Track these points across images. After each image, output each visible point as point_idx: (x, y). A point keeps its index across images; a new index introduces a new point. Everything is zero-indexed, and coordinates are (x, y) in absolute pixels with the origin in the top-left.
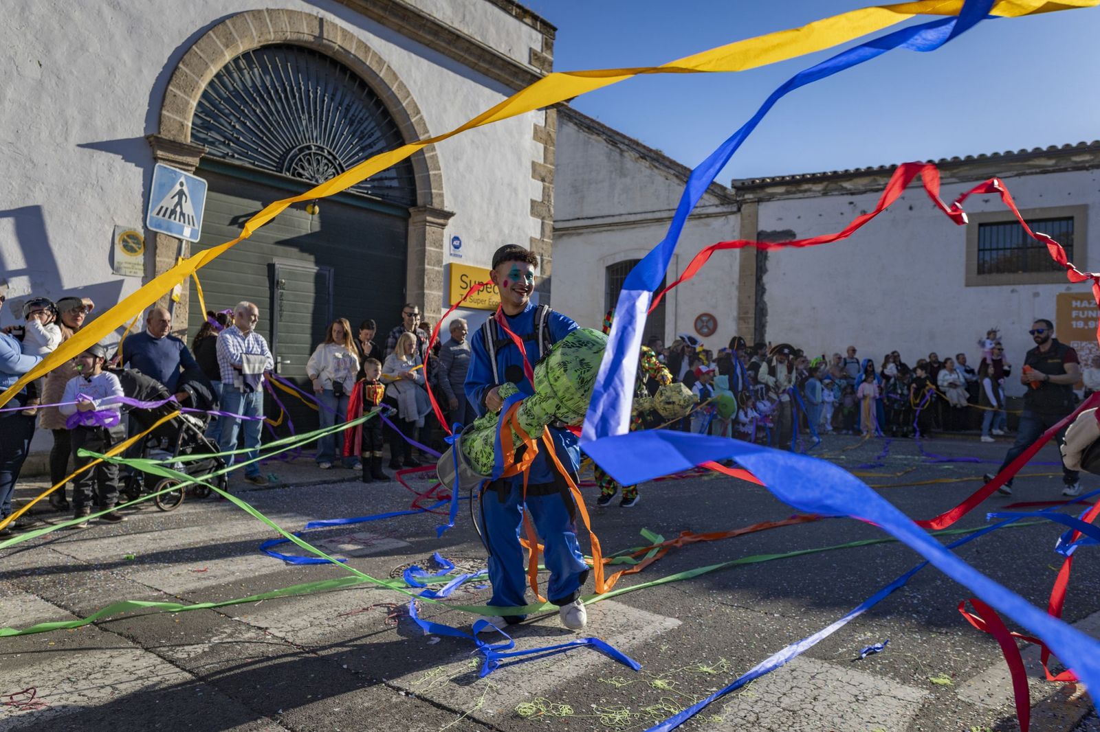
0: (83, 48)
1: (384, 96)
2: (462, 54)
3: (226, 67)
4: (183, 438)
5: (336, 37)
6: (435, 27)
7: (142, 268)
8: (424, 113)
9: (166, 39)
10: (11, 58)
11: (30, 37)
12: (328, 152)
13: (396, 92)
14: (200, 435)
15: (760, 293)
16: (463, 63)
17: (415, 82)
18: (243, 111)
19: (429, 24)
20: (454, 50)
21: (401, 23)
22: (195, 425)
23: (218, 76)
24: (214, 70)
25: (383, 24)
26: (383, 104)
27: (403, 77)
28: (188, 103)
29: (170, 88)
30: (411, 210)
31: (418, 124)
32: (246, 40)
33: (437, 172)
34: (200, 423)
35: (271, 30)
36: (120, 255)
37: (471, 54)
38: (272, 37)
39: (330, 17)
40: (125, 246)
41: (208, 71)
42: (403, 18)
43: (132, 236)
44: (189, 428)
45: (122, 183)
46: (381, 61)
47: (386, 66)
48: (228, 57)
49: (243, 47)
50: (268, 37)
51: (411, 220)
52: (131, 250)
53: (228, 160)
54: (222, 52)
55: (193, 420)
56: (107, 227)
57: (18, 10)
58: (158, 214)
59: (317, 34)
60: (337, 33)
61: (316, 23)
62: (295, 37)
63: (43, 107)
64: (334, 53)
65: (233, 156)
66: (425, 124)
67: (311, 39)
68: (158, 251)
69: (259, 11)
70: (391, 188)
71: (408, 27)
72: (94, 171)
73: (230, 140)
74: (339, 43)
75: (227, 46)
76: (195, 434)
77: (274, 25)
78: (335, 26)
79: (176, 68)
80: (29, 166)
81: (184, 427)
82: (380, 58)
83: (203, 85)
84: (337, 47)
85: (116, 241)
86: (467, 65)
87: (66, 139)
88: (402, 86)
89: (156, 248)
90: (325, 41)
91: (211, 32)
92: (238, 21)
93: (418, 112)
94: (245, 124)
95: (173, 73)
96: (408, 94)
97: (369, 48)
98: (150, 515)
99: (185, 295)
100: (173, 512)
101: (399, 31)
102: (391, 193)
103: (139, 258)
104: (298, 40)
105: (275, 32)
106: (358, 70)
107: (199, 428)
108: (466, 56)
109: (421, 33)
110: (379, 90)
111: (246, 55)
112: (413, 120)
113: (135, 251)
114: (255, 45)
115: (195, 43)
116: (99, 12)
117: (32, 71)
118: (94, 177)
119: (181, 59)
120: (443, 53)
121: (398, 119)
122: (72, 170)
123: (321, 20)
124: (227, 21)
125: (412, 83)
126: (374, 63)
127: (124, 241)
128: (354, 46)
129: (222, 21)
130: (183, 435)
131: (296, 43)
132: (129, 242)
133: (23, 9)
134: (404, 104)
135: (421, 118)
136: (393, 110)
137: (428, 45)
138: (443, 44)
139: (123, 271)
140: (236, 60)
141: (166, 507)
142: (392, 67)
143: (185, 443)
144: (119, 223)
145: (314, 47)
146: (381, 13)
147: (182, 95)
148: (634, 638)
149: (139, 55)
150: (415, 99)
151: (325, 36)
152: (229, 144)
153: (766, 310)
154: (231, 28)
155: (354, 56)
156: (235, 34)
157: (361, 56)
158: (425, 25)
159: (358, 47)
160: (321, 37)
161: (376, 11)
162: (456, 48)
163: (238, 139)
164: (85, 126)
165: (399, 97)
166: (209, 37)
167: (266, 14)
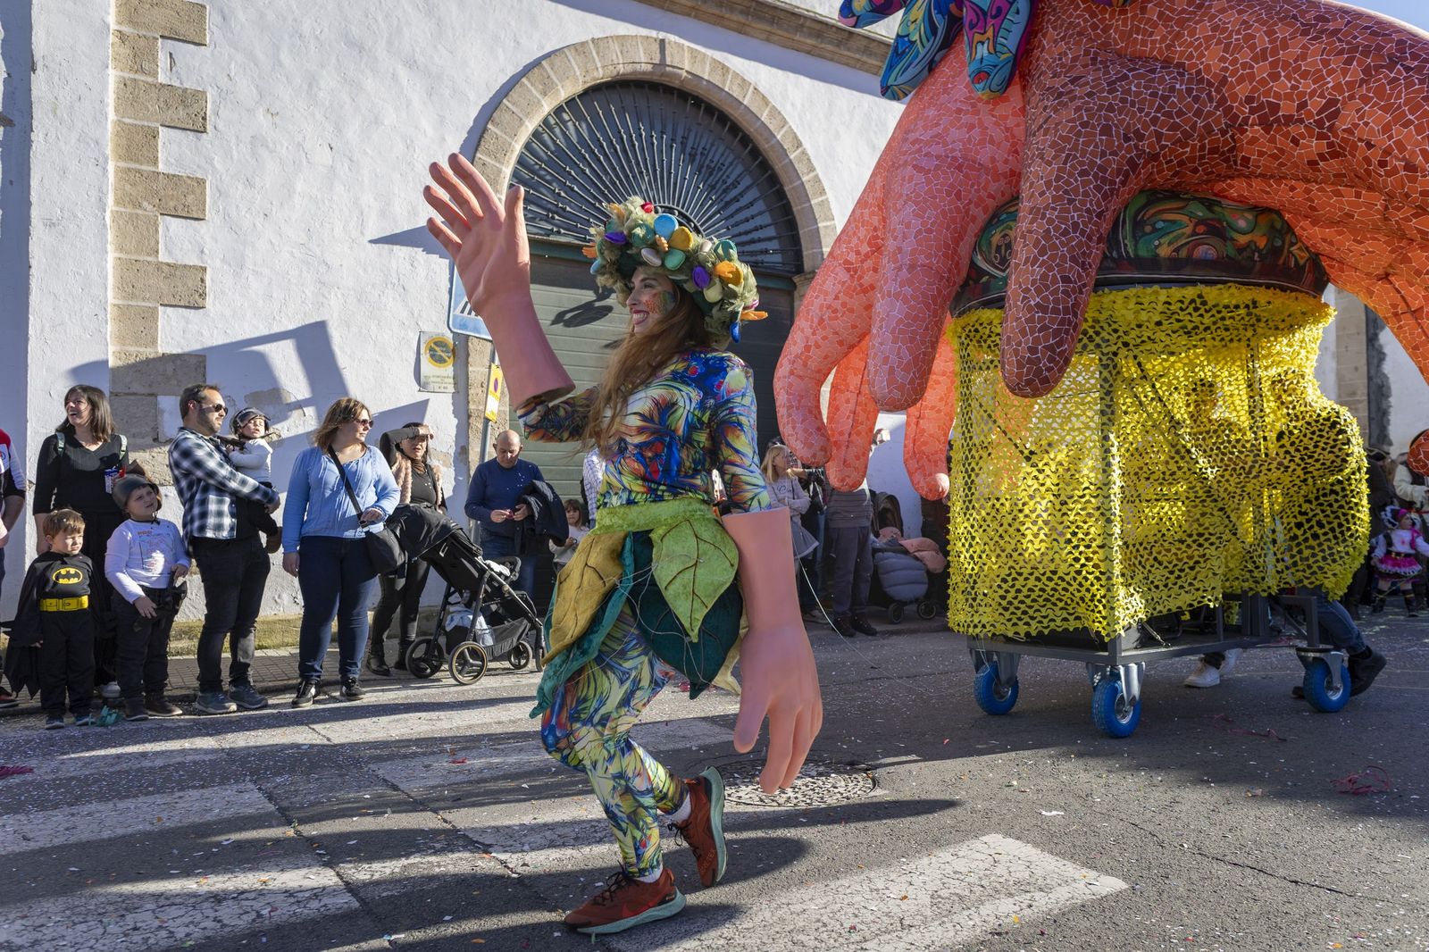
0: (377, 121)
1: (751, 129)
2: (857, 56)
3: (545, 121)
4: (486, 591)
5: (682, 61)
6: (818, 27)
7: (451, 381)
8: (807, 145)
9: (472, 96)
10: (299, 145)
11: (319, 116)
12: (680, 213)
13: (767, 122)
14: (507, 587)
15: (1376, 361)
16: (860, 69)
17: (793, 105)
18: (569, 173)
19: (808, 24)
20: (846, 53)
21: (769, 28)
22: (500, 574)
23: (536, 134)
24: (531, 126)
25: (746, 34)
26: (751, 141)
27: (775, 101)
28: (500, 171)
29: (478, 155)
30: (796, 279)
31: (800, 161)
32: (568, 83)
33: (828, 223)
34: (506, 572)
35: (599, 65)
36: (428, 367)
37: (871, 54)
38: (601, 74)
39: (672, 38)
40: (432, 356)
41: (523, 128)
42: (772, 22)
43: (440, 343)
44: (492, 578)
45: (426, 277)
46: (744, 84)
47: (751, 89)
48: (547, 107)
49: (565, 91)
50: (596, 74)
51: (796, 293)
52: (440, 360)
53: (552, 238)
54: (539, 102)
55: (497, 567)
56: (411, 334)
57: (305, 87)
58: (462, 312)
59: (657, 61)
60: (683, 56)
61: (656, 47)
62: (629, 69)
63: (335, 198)
64: (682, 82)
65: (559, 233)
66: (809, 159)
67: (649, 68)
68: (470, 359)
69: (583, 44)
70: (766, 252)
71: (779, 32)
72: (394, 266)
73: (553, 213)
74: (687, 68)
75: (545, 94)
76: (501, 585)
77: (602, 58)
78: (681, 47)
79: (485, 130)
80: (323, 269)
81: (487, 576)
82: (744, 80)
83: (518, 147)
84: (685, 74)
85: (422, 351)
86: (867, 71)
87: (362, 233)
88: (775, 112)
89: (468, 355)
90: (668, 69)
91: (524, 80)
92: (557, 60)
93: (799, 145)
94: (572, 189)
95: (481, 137)
96: (785, 122)
97: (728, 68)
98: (445, 690)
99: (504, 412)
100: (473, 687)
101: (768, 40)
102: (767, 258)
103: (448, 370)
104: (634, 73)
105: (603, 67)
106: (715, 99)
107: (506, 578)
108: (865, 58)
109: (797, 37)
110: (744, 122)
111: (571, 102)
112: (792, 157)
113: (445, 361)
114: (580, 88)
115: (506, 96)
116: (394, 76)
117: (323, 157)
118: (394, 275)
119: (490, 118)
120: (832, 60)
121: (772, 157)
122: (370, 269)
123: (662, 42)
124: (544, 62)
125: (789, 107)
126: (735, 87)
127: (431, 350)
128: (707, 69)
129: (537, 63)
130: (485, 587)
131: (632, 77)
132: (437, 350)
133: (310, 86)
134: (779, 137)
135: (804, 153)
136: (764, 146)
137: (809, 53)
138: (830, 47)
139: (431, 388)
140: (558, 111)
141: (466, 679)
142: (760, 89)
143: (489, 597)
144: (424, 328)
145: (655, 78)
146: (741, 19)
147: (493, 162)
148: (1030, 906)
149: (442, 121)
150: (794, 127)
151: (668, 61)
152: (553, 218)
153: (1389, 388)
154: (549, 70)
155: (708, 81)
156: (553, 77)
157: (717, 80)
158: (802, 26)
159: (712, 71)
160: (663, 63)
161: (735, 17)
162: (849, 50)
163: (564, 209)
164: (383, 214)
165: (771, 127)
166: (523, 85)
167: (591, 45)
